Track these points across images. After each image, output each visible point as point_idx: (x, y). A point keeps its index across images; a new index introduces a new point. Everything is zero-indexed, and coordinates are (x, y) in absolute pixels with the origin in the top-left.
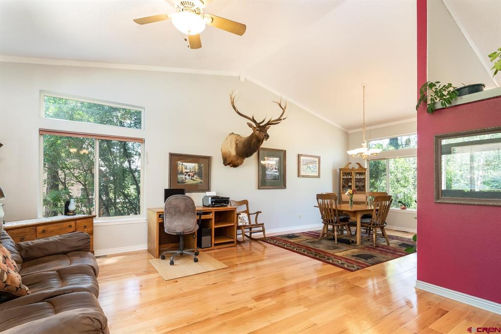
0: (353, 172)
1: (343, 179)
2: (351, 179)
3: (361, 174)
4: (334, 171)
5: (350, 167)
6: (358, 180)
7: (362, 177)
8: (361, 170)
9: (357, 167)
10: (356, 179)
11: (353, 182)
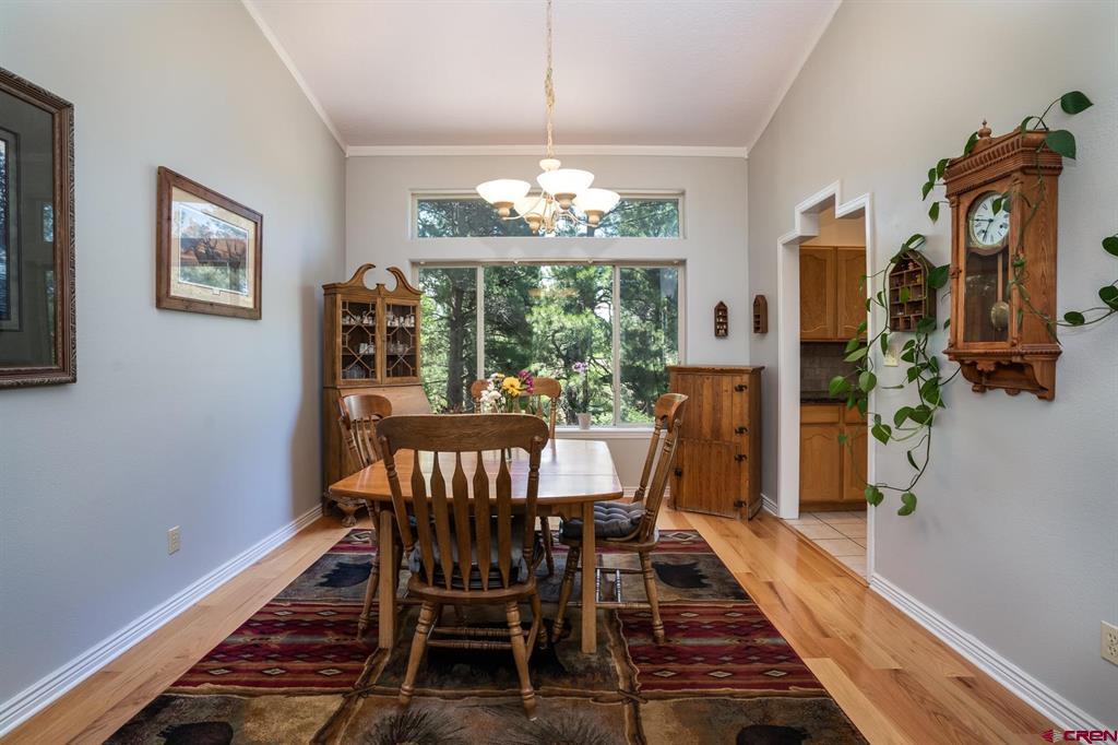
0: (379, 301)
1: (346, 328)
2: (372, 329)
3: (404, 311)
4: (306, 292)
5: (370, 282)
6: (395, 335)
7: (409, 323)
8: (404, 297)
9: (391, 284)
10: (390, 329)
11: (379, 342)
